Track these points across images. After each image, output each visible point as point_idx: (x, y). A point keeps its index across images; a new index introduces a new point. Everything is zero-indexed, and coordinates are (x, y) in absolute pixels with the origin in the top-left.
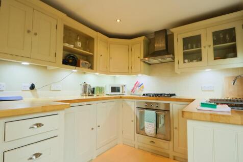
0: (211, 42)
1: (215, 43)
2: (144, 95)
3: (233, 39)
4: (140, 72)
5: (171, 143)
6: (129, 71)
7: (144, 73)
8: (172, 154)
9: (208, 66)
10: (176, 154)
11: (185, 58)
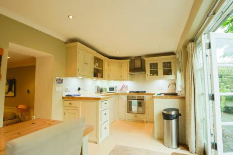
0: (162, 67)
1: (164, 67)
2: (130, 92)
3: (170, 67)
4: (127, 80)
5: (145, 115)
6: (120, 78)
7: (129, 80)
8: (145, 120)
9: (161, 78)
10: (147, 120)
11: (151, 73)
